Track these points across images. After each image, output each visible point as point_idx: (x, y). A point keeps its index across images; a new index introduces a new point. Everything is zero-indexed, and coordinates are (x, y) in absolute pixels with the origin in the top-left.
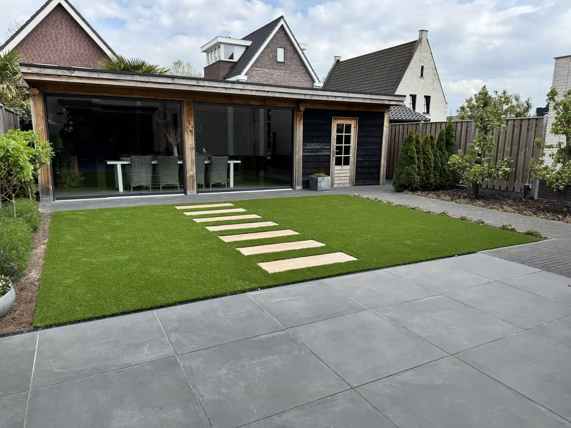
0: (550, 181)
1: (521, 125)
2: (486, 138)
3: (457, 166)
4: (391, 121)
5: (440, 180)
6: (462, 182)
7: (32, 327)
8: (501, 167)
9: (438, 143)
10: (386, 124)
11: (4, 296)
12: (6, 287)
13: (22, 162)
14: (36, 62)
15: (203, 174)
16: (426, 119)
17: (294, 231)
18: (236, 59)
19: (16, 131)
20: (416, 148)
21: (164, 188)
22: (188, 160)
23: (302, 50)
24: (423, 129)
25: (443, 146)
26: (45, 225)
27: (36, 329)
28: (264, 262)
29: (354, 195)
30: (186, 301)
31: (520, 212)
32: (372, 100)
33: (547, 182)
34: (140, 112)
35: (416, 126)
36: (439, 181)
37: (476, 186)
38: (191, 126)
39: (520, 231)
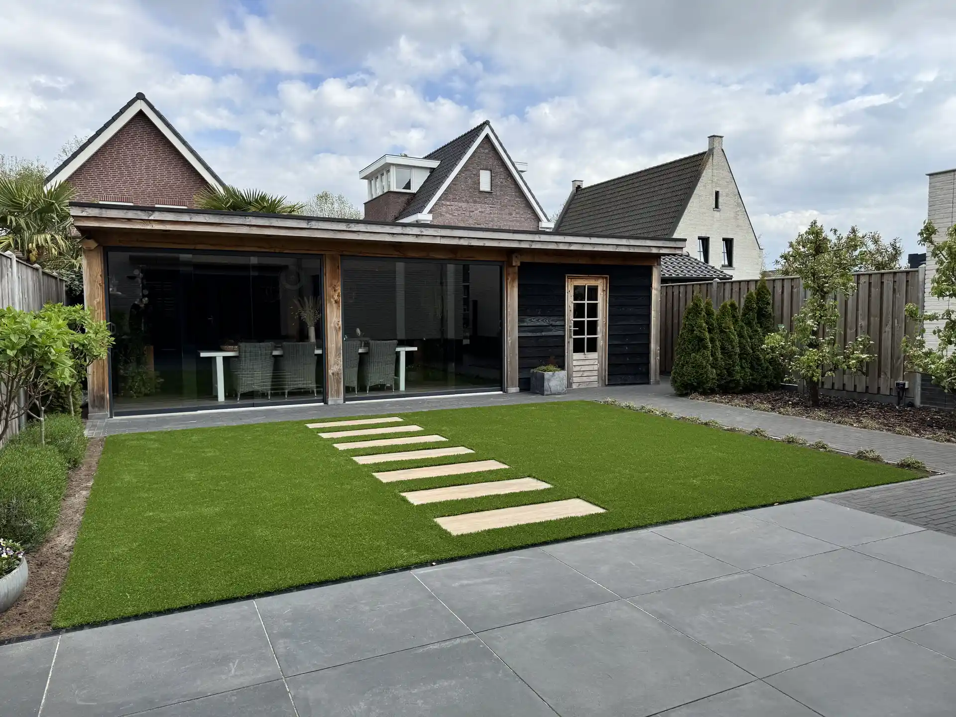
0: (938, 375)
1: (882, 283)
2: (823, 305)
3: (777, 352)
4: (664, 280)
5: (752, 375)
6: (787, 379)
7: (51, 628)
8: (853, 353)
9: (744, 315)
10: (656, 284)
11: (9, 576)
12: (15, 560)
13: (55, 355)
14: (100, 199)
15: (356, 369)
16: (725, 276)
17: (500, 462)
18: (414, 189)
19: (56, 307)
20: (707, 323)
21: (291, 394)
22: (331, 348)
23: (519, 172)
24: (718, 291)
25: (753, 320)
26: (91, 458)
27: (57, 631)
28: (445, 516)
29: (605, 402)
30: (309, 584)
31: (890, 428)
32: (631, 247)
33: (933, 378)
34: (256, 274)
35: (707, 288)
36: (751, 377)
37: (813, 386)
38: (337, 295)
39: (889, 462)
